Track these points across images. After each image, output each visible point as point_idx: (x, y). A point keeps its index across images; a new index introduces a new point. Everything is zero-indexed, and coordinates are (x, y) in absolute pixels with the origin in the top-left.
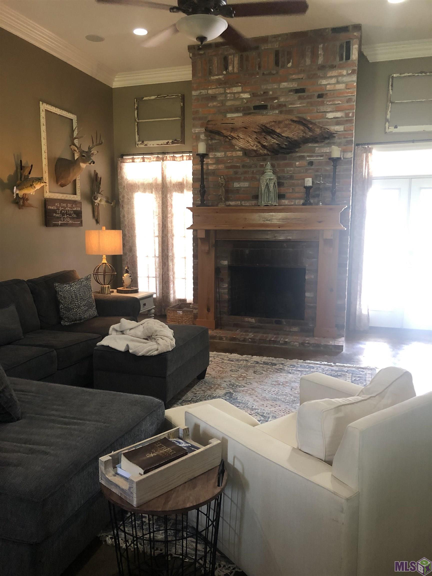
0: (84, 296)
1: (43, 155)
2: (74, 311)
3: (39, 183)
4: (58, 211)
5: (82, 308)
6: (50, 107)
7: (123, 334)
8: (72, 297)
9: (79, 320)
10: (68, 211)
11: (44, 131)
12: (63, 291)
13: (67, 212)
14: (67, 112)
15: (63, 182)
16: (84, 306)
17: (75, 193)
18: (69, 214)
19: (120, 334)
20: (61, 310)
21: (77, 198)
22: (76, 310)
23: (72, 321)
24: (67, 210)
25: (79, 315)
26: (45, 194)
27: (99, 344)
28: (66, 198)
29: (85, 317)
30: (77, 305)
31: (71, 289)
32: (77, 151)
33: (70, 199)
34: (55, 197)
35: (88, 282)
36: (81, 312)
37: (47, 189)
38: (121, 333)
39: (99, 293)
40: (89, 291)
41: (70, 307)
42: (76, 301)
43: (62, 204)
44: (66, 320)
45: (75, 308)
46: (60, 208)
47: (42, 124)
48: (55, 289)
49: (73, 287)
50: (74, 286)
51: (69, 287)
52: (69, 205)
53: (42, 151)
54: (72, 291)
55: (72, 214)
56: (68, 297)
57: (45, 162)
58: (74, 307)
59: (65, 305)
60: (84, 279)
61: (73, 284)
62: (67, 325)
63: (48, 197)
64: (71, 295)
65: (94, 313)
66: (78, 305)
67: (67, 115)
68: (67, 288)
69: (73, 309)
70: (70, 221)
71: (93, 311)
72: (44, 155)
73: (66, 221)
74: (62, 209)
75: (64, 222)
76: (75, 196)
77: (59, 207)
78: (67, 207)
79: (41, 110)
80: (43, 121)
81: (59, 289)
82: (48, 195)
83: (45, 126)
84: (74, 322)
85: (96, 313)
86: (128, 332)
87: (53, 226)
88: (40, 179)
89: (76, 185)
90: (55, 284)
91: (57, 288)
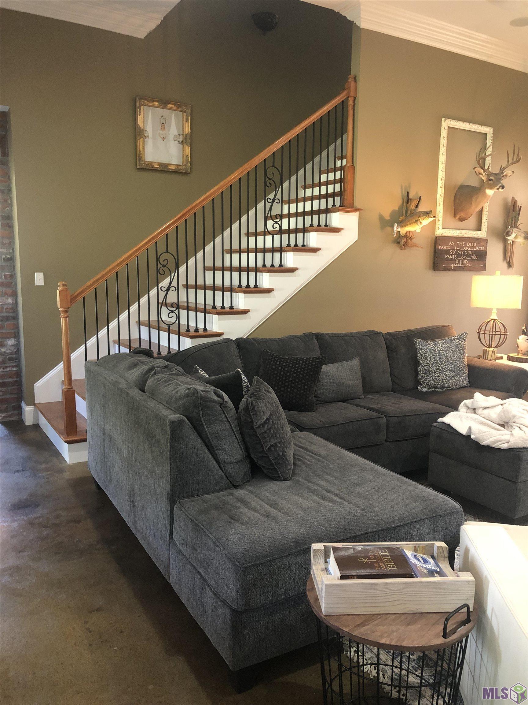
0: (452, 358)
1: (438, 183)
2: (436, 375)
3: (427, 217)
4: (452, 252)
5: (447, 373)
6: (456, 123)
7: (475, 413)
8: (434, 358)
9: (441, 388)
10: (467, 252)
11: (443, 154)
12: (425, 349)
13: (464, 253)
14: (478, 126)
15: (463, 215)
16: (450, 371)
17: (479, 229)
18: (467, 256)
19: (471, 413)
20: (419, 373)
21: (482, 234)
22: (439, 374)
23: (432, 388)
24: (465, 250)
25: (441, 381)
26: (436, 230)
27: (440, 420)
28: (466, 236)
29: (449, 386)
30: (440, 368)
31: (436, 348)
32: (484, 174)
33: (471, 236)
34: (450, 235)
35: (460, 342)
36: (445, 378)
37: (439, 224)
38: (472, 411)
39: (479, 357)
40: (460, 353)
41: (431, 370)
42: (440, 363)
43: (458, 243)
44: (424, 386)
45: (437, 373)
46: (456, 247)
47: (441, 146)
48: (416, 346)
49: (439, 346)
50: (441, 345)
51: (433, 346)
52: (469, 244)
53: (439, 178)
54: (436, 350)
55: (472, 255)
56: (430, 358)
57: (440, 191)
58: (436, 370)
59: (425, 367)
60: (456, 337)
61: (439, 342)
62: (424, 391)
63: (440, 235)
64: (434, 356)
65: (463, 381)
66: (442, 369)
67: (479, 129)
68: (431, 347)
69: (435, 373)
70: (468, 265)
71: (461, 379)
72: (441, 184)
73: (462, 264)
74: (458, 249)
75: (459, 265)
76: (479, 232)
77: (454, 246)
78: (466, 246)
79: (442, 129)
80: (443, 141)
81: (420, 346)
82: (440, 232)
83: (445, 148)
84: (435, 389)
85: (466, 382)
86: (480, 411)
87: (443, 271)
88: (428, 213)
89: (482, 217)
90: (416, 340)
91: (418, 345)
